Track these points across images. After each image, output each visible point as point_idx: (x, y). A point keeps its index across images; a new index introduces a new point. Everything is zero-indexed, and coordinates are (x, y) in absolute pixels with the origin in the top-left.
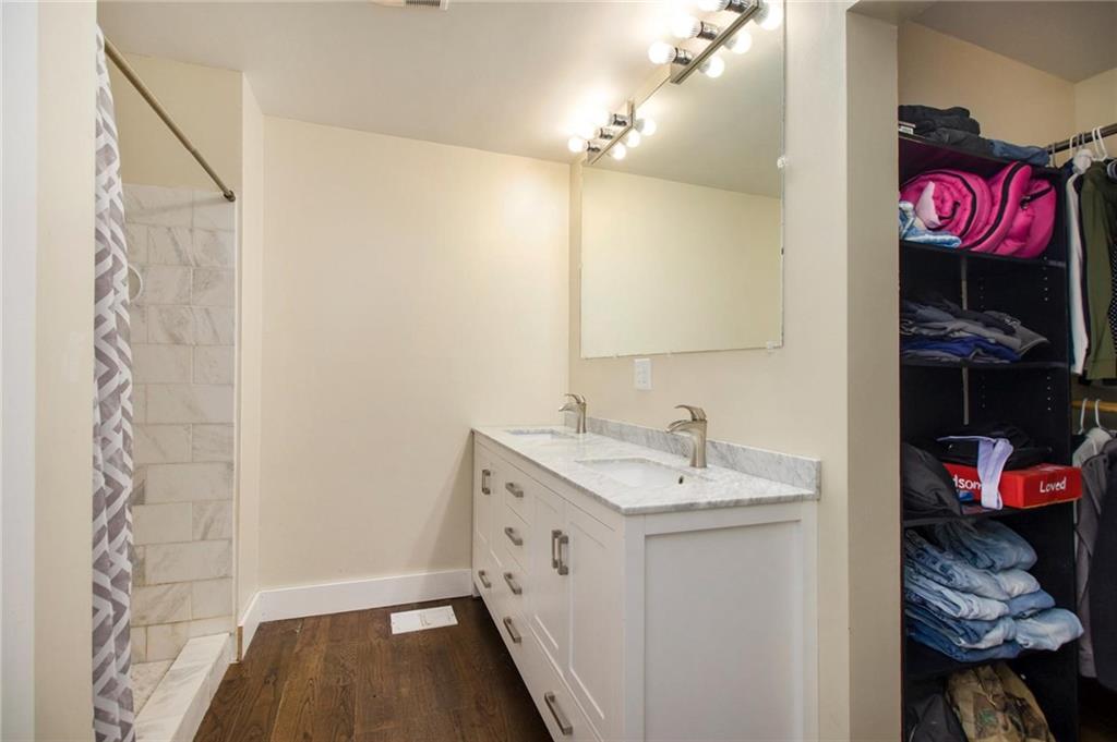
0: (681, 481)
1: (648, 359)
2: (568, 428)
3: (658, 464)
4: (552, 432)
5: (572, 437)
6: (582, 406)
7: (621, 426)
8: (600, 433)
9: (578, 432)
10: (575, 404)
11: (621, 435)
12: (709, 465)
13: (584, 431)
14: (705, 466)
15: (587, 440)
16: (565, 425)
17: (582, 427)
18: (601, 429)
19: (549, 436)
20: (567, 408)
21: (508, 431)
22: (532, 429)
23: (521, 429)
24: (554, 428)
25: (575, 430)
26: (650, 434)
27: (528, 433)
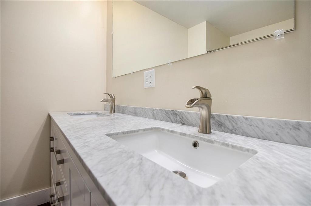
0: (195, 145)
1: (154, 70)
2: (106, 112)
3: (172, 132)
4: (97, 114)
5: (108, 116)
6: (113, 99)
7: (135, 108)
8: (123, 113)
9: (111, 113)
10: (109, 98)
11: (135, 113)
12: (212, 131)
13: (114, 112)
14: (210, 133)
15: (116, 117)
16: (105, 110)
17: (113, 110)
18: (123, 111)
19: (95, 116)
20: (104, 101)
21: (69, 114)
22: (86, 112)
23: (79, 112)
24: (98, 112)
25: (109, 112)
26: (155, 112)
27: (83, 114)
